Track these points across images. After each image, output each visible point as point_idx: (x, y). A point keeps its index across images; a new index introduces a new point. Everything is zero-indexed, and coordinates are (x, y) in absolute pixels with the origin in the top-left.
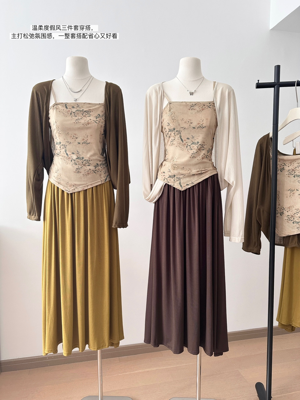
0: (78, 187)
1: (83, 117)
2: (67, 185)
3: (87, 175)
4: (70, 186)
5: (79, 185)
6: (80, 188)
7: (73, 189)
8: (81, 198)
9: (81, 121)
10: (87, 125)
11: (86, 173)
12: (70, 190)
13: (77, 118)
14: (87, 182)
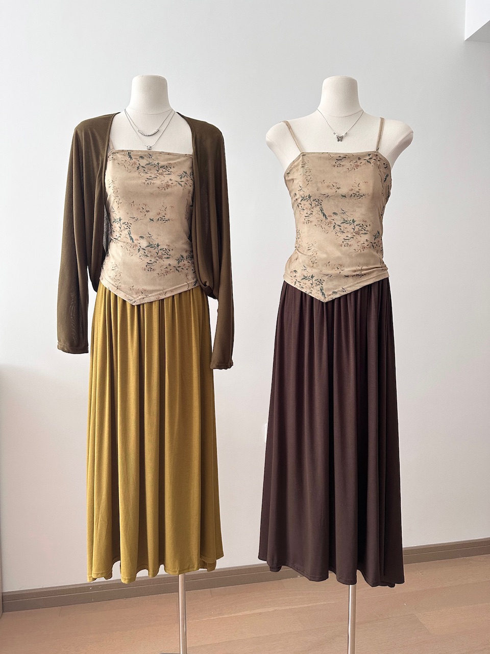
0: (150, 295)
1: (158, 175)
2: (130, 292)
3: (165, 275)
4: (136, 294)
5: (152, 292)
6: (153, 296)
7: (141, 299)
8: (154, 314)
9: (155, 182)
10: (165, 189)
11: (163, 271)
12: (135, 299)
13: (148, 176)
14: (165, 287)
